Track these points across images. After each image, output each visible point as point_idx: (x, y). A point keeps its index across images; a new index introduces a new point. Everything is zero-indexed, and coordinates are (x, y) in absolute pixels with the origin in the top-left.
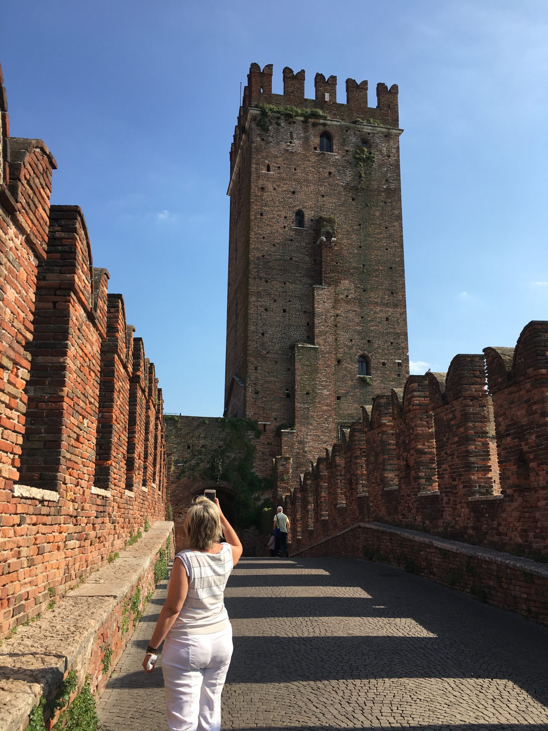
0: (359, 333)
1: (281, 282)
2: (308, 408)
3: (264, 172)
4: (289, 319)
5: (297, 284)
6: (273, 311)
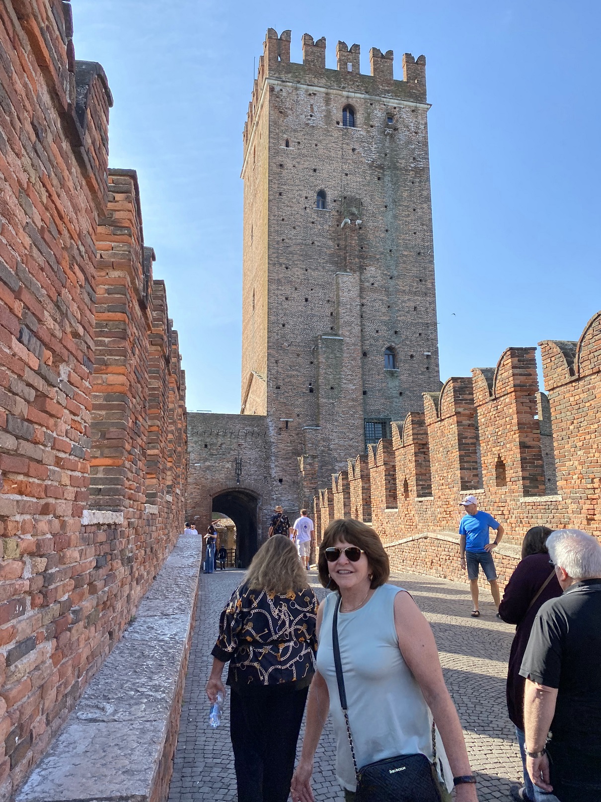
0: (386, 324)
1: (303, 268)
2: (333, 403)
3: (282, 147)
4: (312, 309)
5: (319, 271)
6: (294, 300)
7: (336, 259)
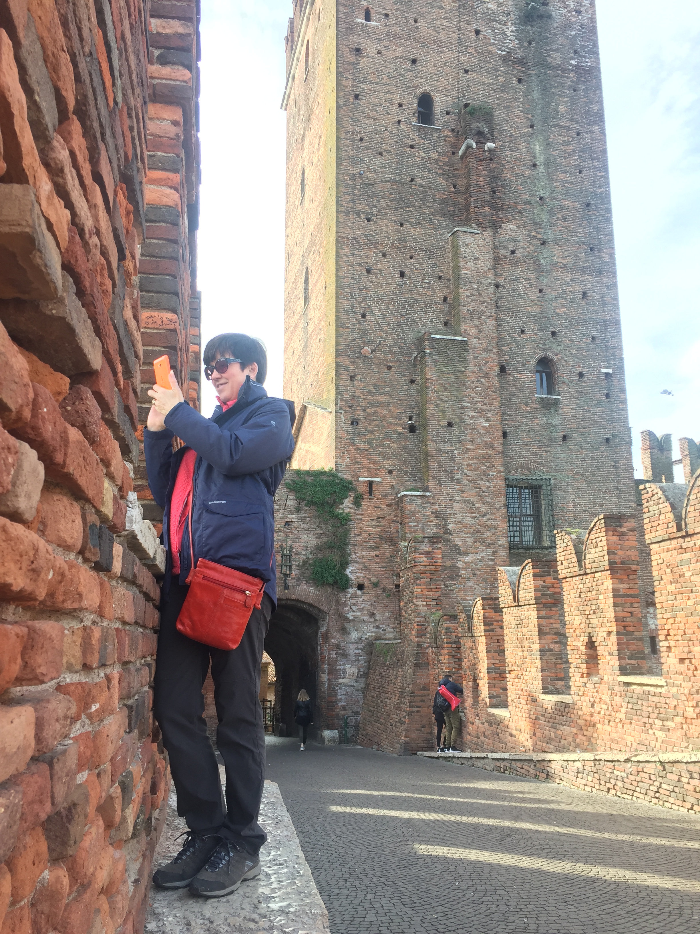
0: (536, 319)
1: (396, 222)
2: (452, 451)
3: (359, 20)
4: (412, 291)
5: (424, 227)
6: (381, 274)
7: (452, 209)
